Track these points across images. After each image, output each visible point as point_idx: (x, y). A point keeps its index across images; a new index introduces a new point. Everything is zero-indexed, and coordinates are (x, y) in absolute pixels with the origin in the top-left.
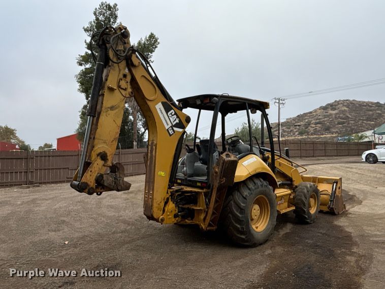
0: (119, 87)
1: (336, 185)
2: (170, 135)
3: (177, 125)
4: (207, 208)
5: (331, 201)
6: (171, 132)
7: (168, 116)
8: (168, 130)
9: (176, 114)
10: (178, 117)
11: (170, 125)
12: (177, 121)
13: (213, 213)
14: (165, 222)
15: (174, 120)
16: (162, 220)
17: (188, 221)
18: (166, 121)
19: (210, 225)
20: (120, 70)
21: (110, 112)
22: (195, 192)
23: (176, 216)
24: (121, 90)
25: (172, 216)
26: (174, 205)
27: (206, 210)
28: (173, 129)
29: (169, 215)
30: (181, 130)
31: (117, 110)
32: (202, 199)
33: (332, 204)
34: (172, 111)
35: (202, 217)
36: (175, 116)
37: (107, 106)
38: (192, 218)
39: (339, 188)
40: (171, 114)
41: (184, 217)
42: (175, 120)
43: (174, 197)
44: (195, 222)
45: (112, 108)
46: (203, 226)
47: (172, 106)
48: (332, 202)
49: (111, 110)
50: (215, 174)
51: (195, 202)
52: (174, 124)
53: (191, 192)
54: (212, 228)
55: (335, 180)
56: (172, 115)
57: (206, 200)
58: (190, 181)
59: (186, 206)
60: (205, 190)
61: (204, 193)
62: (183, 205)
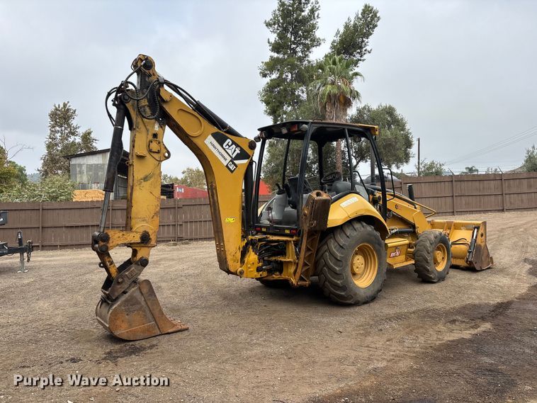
0: (150, 151)
1: (477, 231)
2: (232, 172)
3: (239, 157)
4: (298, 259)
5: (470, 252)
6: (232, 167)
7: (224, 149)
8: (227, 166)
9: (234, 143)
10: (237, 146)
11: (229, 159)
12: (238, 151)
13: (305, 265)
14: (245, 275)
15: (233, 151)
16: (242, 273)
17: (276, 276)
18: (222, 155)
19: (301, 279)
20: (148, 130)
21: (144, 183)
22: (283, 241)
23: (259, 270)
24: (152, 154)
25: (254, 269)
26: (256, 257)
27: (297, 261)
28: (233, 163)
29: (249, 268)
30: (245, 161)
31: (152, 180)
32: (291, 248)
33: (471, 256)
34: (228, 140)
35: (292, 270)
36: (234, 146)
37: (139, 178)
38: (281, 272)
39: (482, 235)
40: (228, 144)
41: (270, 272)
42: (235, 150)
43: (257, 246)
44: (284, 276)
45: (146, 179)
46: (294, 281)
47: (227, 135)
48: (471, 254)
49: (144, 181)
50: (304, 217)
51: (283, 253)
52: (234, 156)
53: (278, 241)
54: (304, 283)
55: (477, 224)
56: (229, 146)
57: (296, 250)
58: (276, 228)
59: (273, 258)
60: (295, 238)
61: (294, 241)
62: (269, 257)
